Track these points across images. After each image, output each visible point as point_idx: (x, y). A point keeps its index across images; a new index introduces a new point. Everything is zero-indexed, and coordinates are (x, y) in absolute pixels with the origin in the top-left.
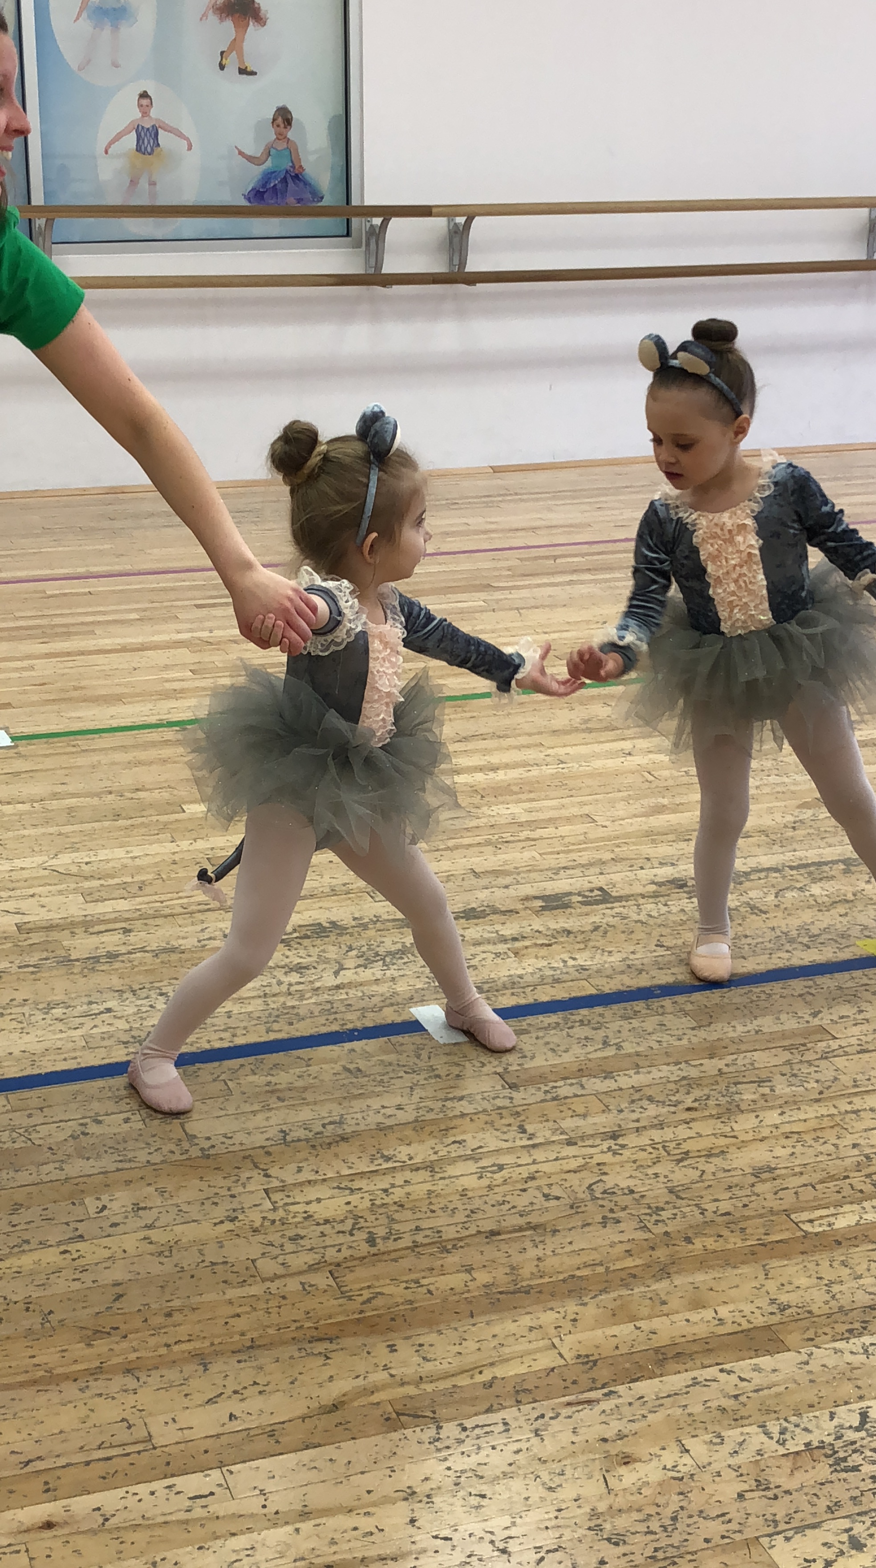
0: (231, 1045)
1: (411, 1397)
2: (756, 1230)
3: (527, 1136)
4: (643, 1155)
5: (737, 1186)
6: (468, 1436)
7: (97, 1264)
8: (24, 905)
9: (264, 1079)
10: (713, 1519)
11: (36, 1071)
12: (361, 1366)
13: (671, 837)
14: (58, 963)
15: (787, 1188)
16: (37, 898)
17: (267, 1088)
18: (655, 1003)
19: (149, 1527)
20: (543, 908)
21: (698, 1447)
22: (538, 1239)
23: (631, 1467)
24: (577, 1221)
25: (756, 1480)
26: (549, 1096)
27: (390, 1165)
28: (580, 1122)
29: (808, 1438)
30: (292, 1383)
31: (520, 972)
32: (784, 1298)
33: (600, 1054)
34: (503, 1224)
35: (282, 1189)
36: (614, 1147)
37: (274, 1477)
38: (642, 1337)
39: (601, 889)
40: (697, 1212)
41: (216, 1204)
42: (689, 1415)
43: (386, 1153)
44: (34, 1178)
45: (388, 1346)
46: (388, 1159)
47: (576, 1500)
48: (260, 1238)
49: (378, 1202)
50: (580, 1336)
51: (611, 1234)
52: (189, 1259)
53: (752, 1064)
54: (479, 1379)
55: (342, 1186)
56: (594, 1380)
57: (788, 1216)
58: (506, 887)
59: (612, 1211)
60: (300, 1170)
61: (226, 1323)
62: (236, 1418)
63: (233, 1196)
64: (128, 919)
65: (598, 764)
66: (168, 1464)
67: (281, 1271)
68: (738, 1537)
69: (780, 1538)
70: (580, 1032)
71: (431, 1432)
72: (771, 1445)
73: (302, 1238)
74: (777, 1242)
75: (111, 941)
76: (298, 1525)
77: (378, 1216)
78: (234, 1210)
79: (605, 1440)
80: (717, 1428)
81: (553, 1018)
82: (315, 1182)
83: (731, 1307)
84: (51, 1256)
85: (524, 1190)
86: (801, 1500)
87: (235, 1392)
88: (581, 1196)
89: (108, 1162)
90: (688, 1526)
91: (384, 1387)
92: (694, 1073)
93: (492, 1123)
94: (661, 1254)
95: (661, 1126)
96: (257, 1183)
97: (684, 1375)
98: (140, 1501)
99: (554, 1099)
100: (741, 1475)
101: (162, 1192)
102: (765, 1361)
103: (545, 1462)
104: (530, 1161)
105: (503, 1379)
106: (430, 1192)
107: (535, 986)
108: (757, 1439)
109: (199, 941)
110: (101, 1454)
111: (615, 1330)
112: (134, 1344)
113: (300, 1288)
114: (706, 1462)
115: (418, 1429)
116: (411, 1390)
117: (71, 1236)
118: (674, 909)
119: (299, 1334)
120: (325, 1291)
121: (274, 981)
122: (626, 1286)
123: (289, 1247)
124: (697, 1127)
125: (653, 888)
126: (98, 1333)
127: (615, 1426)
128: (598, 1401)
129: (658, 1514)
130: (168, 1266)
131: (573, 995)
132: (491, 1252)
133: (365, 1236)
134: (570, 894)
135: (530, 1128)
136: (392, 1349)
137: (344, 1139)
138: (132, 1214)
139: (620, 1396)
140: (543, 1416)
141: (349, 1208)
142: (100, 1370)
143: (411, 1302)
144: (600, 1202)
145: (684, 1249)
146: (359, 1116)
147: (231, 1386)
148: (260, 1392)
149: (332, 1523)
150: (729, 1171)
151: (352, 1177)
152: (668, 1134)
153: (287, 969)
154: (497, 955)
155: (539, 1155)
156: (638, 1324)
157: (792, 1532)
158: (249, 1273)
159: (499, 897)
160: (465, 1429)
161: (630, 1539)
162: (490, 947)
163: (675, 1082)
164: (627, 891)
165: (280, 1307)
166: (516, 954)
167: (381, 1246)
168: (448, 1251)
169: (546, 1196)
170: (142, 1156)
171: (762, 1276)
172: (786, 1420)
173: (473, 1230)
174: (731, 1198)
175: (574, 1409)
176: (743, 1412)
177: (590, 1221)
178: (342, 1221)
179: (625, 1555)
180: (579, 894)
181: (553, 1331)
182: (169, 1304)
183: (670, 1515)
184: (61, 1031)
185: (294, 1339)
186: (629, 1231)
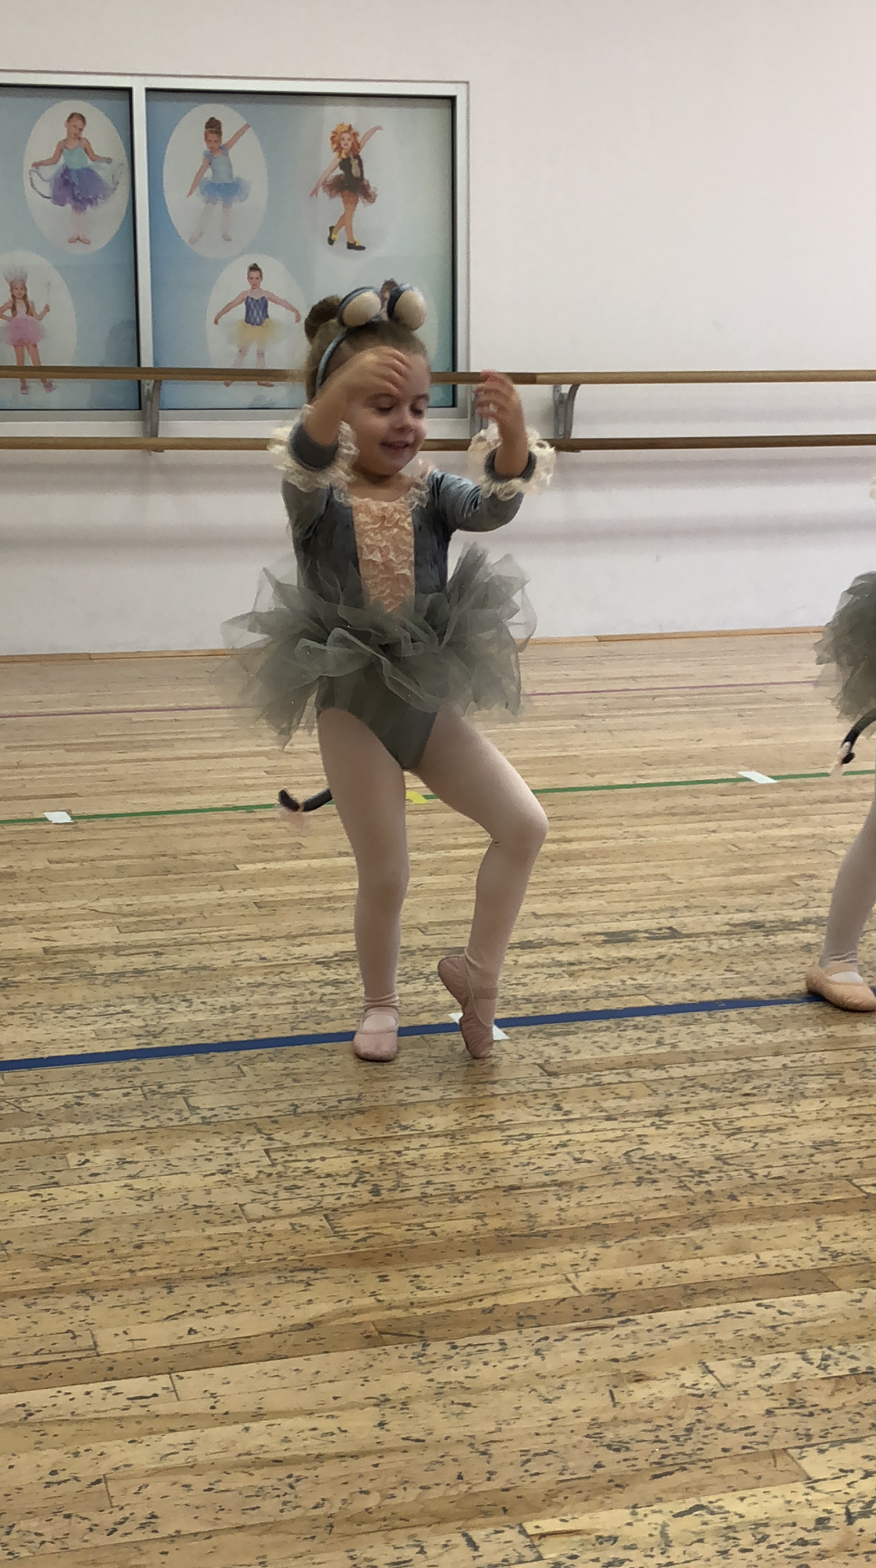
0: (251, 1038)
1: (399, 1319)
2: (811, 1193)
3: (562, 1112)
4: (688, 1129)
5: (793, 1155)
6: (457, 1353)
7: (67, 1205)
8: (54, 934)
9: (282, 1065)
10: (735, 1431)
11: (38, 1056)
12: (344, 1291)
13: (752, 891)
14: (81, 976)
15: (851, 1158)
16: (70, 929)
17: (284, 1072)
18: (719, 1014)
19: (77, 1422)
20: (605, 942)
21: (724, 1370)
22: (562, 1193)
23: (644, 1384)
24: (609, 1180)
25: (789, 1399)
26: (591, 1082)
27: (407, 1132)
28: (623, 1103)
29: (854, 1364)
30: (265, 1304)
31: (573, 988)
32: (837, 1247)
33: (653, 1051)
34: (525, 1181)
35: (284, 1149)
36: (658, 1123)
37: (229, 1383)
38: (671, 1275)
39: (670, 928)
40: (745, 1175)
41: (210, 1160)
42: (717, 1341)
43: (403, 1123)
44: (17, 1137)
45: (379, 1277)
46: (406, 1128)
47: (575, 1411)
48: (253, 1187)
49: (389, 1161)
50: (598, 1273)
51: (647, 1190)
52: (169, 1203)
53: (821, 1061)
54: (477, 1305)
55: (351, 1148)
56: (610, 1310)
57: (850, 1181)
58: (568, 926)
59: (649, 1172)
60: (307, 1135)
61: (201, 1255)
62: (196, 1332)
63: (230, 1154)
64: (162, 945)
65: (680, 838)
66: (111, 1369)
67: (271, 1213)
68: (763, 1448)
69: (813, 1451)
70: (631, 1033)
71: (418, 1349)
72: (810, 1370)
73: (299, 1188)
74: (835, 1201)
75: (139, 961)
76: (247, 1425)
77: (386, 1172)
78: (228, 1165)
79: (616, 1360)
80: (749, 1354)
81: (605, 1023)
82: (322, 1144)
83: (776, 1253)
84: (22, 1198)
85: (553, 1155)
86: (843, 1420)
87: (199, 1311)
88: (615, 1160)
89: (99, 1126)
90: (705, 1437)
91: (368, 1310)
92: (755, 1067)
93: (525, 1102)
94: (702, 1208)
95: (713, 1107)
96: (258, 1143)
97: (715, 1308)
98: (72, 1399)
99: (596, 1084)
100: (773, 1394)
101: (152, 1150)
102: (811, 1299)
103: (544, 1377)
104: (563, 1131)
105: (505, 1306)
106: (447, 1155)
107: (588, 999)
108: (793, 1362)
109: (234, 962)
110: (37, 1359)
111: (641, 1269)
112: (95, 1269)
113: (290, 1227)
114: (730, 1381)
115: (401, 1346)
116: (399, 1313)
117: (47, 1182)
118: (749, 944)
119: (280, 1265)
120: (317, 1231)
121: (308, 992)
122: (658, 1233)
123: (283, 1194)
124: (753, 1108)
125: (728, 928)
126: (57, 1260)
127: (629, 1348)
128: (612, 1327)
129: (670, 1425)
130: (147, 1208)
131: (629, 1005)
132: (506, 1202)
133: (369, 1188)
134: (637, 931)
135: (566, 1107)
136: (383, 1278)
137: (361, 1112)
138: (117, 1166)
139: (637, 1324)
140: (547, 1338)
141: (355, 1165)
142: (52, 1289)
143: (412, 1241)
144: (638, 1166)
145: (726, 1205)
146: (380, 1094)
147: (196, 1305)
148: (227, 1312)
149: (287, 1423)
150: (786, 1143)
151: (363, 1142)
152: (720, 1113)
153: (322, 983)
154: (551, 976)
155: (573, 1127)
156: (667, 1264)
157: (828, 1445)
158: (234, 1215)
159: (558, 933)
160: (455, 1347)
161: (634, 1446)
162: (545, 970)
163: (734, 1073)
164: (698, 930)
165: (263, 1243)
166: (571, 975)
167: (385, 1195)
168: (460, 1202)
169: (577, 1160)
170: (137, 1122)
171: (814, 1228)
172: (830, 1348)
173: (490, 1185)
174: (785, 1165)
175: (584, 1333)
176: (781, 1340)
177: (623, 1180)
178: (346, 1176)
179: (625, 1460)
180: (646, 931)
181: (570, 1269)
182: (140, 1238)
183: (684, 1426)
184: (72, 1026)
185: (274, 1268)
186: (667, 1188)
